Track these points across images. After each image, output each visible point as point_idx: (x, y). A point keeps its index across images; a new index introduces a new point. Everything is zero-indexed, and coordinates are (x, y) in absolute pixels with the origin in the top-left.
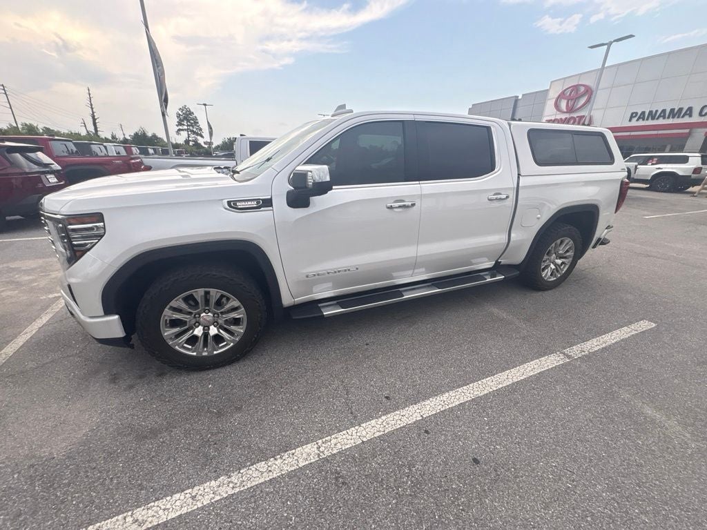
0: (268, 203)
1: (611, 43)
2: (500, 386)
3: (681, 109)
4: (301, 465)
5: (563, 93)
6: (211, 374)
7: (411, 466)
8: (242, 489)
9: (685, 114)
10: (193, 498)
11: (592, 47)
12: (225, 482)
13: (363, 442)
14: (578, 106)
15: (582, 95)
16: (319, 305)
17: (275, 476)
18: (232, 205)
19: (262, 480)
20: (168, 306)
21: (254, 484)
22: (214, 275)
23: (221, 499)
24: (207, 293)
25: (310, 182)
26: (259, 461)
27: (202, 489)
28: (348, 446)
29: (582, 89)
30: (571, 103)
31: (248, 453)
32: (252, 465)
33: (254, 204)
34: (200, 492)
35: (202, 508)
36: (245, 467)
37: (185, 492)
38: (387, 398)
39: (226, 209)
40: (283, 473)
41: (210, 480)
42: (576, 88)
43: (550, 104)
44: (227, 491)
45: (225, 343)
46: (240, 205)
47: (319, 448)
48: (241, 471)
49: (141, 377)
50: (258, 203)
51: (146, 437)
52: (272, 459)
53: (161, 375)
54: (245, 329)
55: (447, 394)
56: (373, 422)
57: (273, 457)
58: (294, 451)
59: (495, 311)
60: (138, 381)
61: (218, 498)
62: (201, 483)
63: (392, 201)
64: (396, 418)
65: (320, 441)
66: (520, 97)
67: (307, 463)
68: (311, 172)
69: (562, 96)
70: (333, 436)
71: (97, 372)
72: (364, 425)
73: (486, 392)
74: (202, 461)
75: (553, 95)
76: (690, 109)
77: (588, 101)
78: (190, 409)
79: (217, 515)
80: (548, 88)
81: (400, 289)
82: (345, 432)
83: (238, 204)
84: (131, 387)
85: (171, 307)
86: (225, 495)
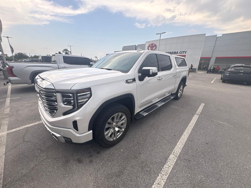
0: (134, 80)
1: (161, 34)
2: (194, 125)
3: (176, 52)
4: (175, 161)
5: (149, 45)
6: (117, 146)
7: (198, 150)
8: (168, 175)
9: (177, 53)
10: (158, 184)
11: (157, 34)
12: (162, 175)
13: (182, 149)
14: (154, 49)
15: (154, 46)
16: (140, 113)
17: (172, 167)
18: (127, 82)
19: (171, 170)
20: (107, 122)
21: (170, 171)
22: (121, 107)
23: (166, 180)
24: (118, 114)
25: (151, 73)
26: (164, 165)
27: (158, 180)
28: (180, 151)
29: (154, 45)
30: (152, 48)
31: (158, 164)
32: (163, 167)
33: (131, 81)
34: (159, 182)
35: (164, 185)
36: (162, 168)
37: (154, 184)
38: (174, 136)
39: (125, 83)
40: (173, 165)
41: (157, 177)
42: (152, 44)
43: (146, 48)
44: (165, 177)
45: (119, 133)
46: (129, 81)
47: (174, 155)
48: (163, 170)
49: (91, 156)
50: (133, 80)
51: (120, 175)
52: (166, 163)
53: (98, 153)
54: (126, 126)
55: (186, 130)
56: (178, 143)
57: (166, 162)
58: (169, 158)
59: (173, 107)
60: (91, 158)
61: (165, 180)
62: (156, 179)
63: (158, 77)
64: (182, 140)
65: (172, 153)
66: (137, 45)
67: (176, 160)
68: (152, 70)
69: (149, 46)
70: (174, 150)
71: (67, 161)
72: (177, 145)
73: (193, 127)
74: (148, 173)
75: (147, 46)
76: (178, 52)
77: (156, 48)
78: (124, 160)
79: (170, 185)
80: (145, 43)
81: (156, 104)
82: (175, 148)
83: (128, 81)
84: (91, 161)
85: (108, 122)
86: (166, 179)
